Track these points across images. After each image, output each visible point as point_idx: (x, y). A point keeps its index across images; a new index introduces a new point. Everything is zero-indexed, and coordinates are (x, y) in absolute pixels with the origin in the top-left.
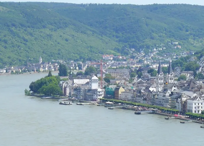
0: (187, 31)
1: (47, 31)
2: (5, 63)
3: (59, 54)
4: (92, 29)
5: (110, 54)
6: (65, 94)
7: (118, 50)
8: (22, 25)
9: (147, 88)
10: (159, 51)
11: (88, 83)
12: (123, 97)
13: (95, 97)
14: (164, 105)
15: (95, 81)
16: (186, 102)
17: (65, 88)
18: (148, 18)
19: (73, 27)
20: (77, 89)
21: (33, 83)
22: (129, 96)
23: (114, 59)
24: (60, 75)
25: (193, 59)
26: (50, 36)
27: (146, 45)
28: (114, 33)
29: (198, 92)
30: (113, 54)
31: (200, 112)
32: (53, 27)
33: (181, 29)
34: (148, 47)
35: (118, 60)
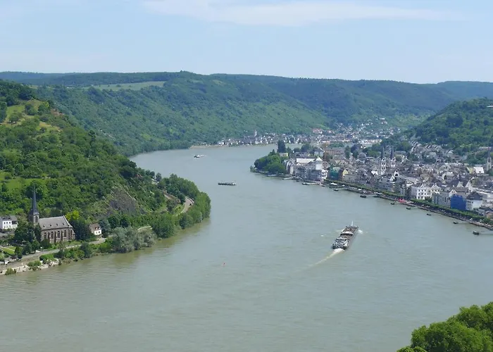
0: (393, 107)
1: (260, 105)
2: (222, 135)
3: (272, 127)
4: (302, 103)
5: (319, 128)
6: (288, 172)
7: (327, 124)
8: (237, 99)
9: (369, 171)
10: (367, 126)
11: (310, 163)
12: (347, 179)
13: (319, 177)
14: (389, 190)
15: (319, 162)
16: (410, 188)
17: (289, 167)
18: (356, 94)
19: (285, 101)
20: (301, 169)
21: (257, 160)
22: (353, 178)
23: (324, 133)
24: (279, 151)
25: (404, 138)
26: (263, 110)
27: (354, 120)
28: (323, 108)
29: (419, 178)
30: (323, 128)
31: (424, 199)
32: (266, 101)
33: (387, 105)
34: (356, 122)
35: (328, 134)
